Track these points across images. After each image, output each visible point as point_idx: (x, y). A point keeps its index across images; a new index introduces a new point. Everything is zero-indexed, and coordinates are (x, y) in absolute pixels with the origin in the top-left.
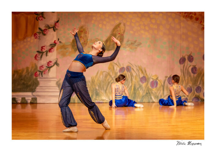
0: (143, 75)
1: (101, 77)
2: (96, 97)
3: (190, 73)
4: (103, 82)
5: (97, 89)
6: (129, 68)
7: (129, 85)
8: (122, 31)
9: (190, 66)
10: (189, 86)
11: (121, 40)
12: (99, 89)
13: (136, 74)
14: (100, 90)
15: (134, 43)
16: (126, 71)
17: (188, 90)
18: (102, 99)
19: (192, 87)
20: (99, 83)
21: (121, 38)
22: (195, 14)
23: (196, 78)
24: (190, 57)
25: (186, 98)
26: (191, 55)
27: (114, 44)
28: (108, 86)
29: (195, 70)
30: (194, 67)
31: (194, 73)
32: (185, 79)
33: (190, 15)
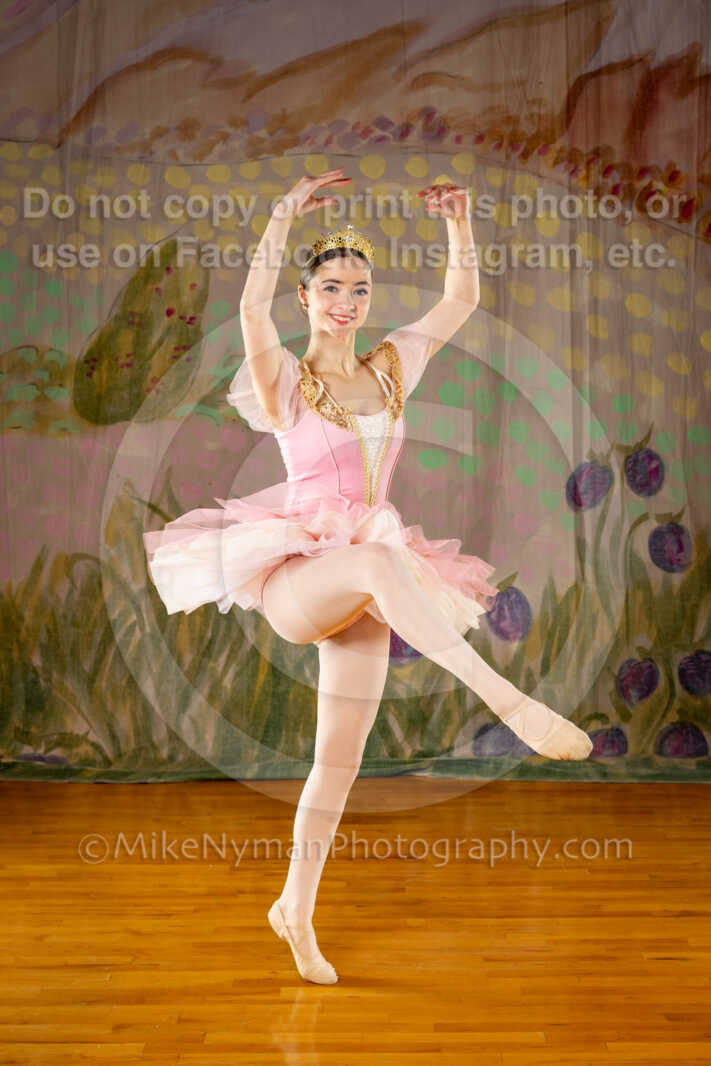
1: (63, 590)
2: (27, 724)
3: (640, 563)
4: (74, 624)
5: (35, 671)
8: (188, 297)
9: (644, 517)
11: (184, 355)
14: (55, 675)
17: (630, 679)
18: (69, 731)
19: (653, 657)
20: (51, 627)
21: (184, 343)
22: (673, 177)
23: (684, 596)
24: (640, 457)
25: (612, 729)
26: (648, 446)
27: (137, 381)
28: (105, 648)
29: (675, 548)
30: (665, 526)
31: (671, 563)
32: (606, 607)
33: (641, 184)
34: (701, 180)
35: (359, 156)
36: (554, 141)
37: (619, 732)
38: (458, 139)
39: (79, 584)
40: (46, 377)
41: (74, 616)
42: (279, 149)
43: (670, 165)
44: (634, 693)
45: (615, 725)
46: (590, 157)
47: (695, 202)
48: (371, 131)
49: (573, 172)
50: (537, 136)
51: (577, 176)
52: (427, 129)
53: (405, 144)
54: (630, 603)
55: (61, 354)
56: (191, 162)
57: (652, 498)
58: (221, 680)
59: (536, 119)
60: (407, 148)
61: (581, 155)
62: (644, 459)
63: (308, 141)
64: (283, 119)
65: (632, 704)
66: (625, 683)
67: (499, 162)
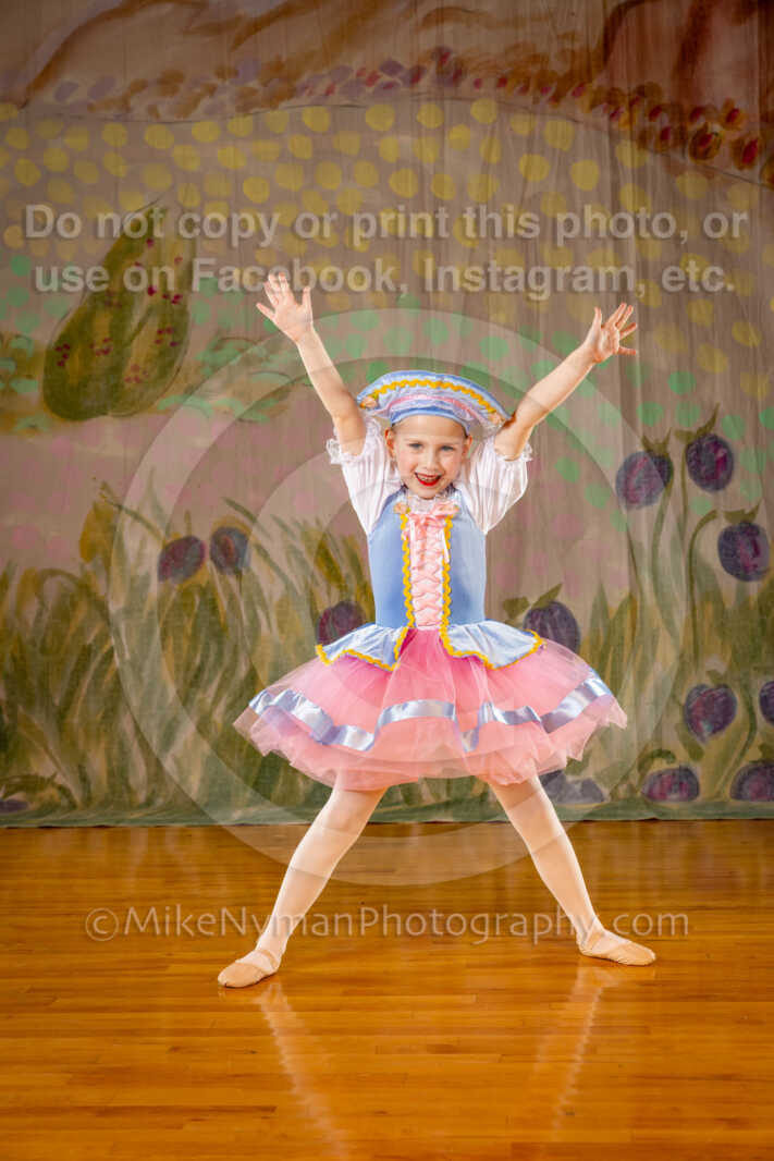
0: (335, 591)
1: (31, 610)
3: (708, 569)
4: (43, 650)
6: (234, 542)
7: (232, 669)
9: (712, 516)
10: (710, 673)
11: (168, 338)
12: (11, 705)
13: (289, 586)
14: (21, 709)
15: (267, 360)
16: (209, 563)
17: (701, 709)
18: (33, 773)
19: (728, 683)
20: (18, 655)
21: (168, 325)
22: (731, 116)
23: (763, 609)
24: (704, 445)
25: (680, 769)
26: (712, 432)
27: (116, 369)
28: (78, 677)
29: (750, 551)
30: (737, 525)
31: (746, 568)
32: (669, 623)
33: (694, 128)
34: (765, 118)
35: (366, 107)
36: (590, 80)
37: (687, 772)
38: (478, 84)
39: (50, 606)
40: (11, 367)
41: (44, 641)
42: (273, 101)
43: (728, 103)
44: (705, 726)
45: (683, 764)
46: (634, 96)
47: (758, 144)
48: (378, 77)
49: (614, 115)
50: (570, 76)
51: (618, 119)
52: (440, 72)
53: (416, 90)
54: (698, 620)
55: (29, 341)
56: (175, 119)
57: (721, 493)
58: (210, 713)
59: (569, 55)
60: (419, 94)
61: (623, 95)
62: (708, 446)
63: (307, 91)
64: (277, 66)
65: (703, 740)
66: (694, 714)
67: (526, 108)
